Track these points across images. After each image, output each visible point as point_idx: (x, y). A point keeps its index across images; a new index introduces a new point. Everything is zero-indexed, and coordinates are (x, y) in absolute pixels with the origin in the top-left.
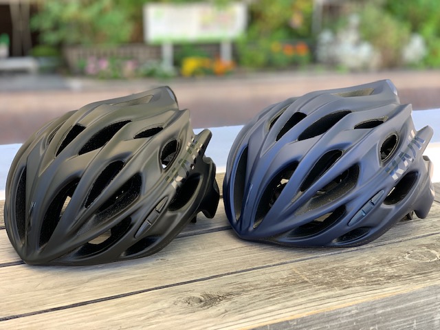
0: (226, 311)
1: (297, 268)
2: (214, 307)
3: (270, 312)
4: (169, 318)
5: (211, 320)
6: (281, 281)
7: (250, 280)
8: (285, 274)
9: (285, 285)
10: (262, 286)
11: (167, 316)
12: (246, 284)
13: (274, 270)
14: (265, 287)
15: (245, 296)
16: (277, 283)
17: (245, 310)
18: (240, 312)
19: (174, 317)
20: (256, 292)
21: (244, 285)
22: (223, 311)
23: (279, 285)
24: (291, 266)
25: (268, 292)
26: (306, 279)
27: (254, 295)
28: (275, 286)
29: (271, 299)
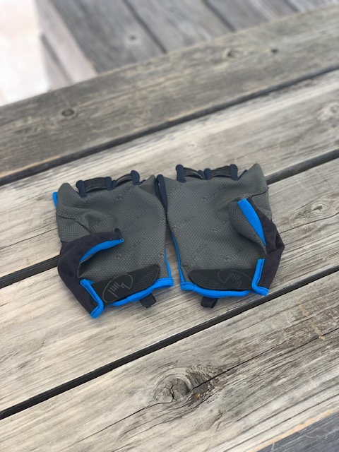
0: (221, 414)
2: (205, 404)
3: (276, 414)
4: (150, 433)
5: (202, 435)
6: (286, 337)
7: (246, 334)
8: (289, 319)
9: (291, 347)
11: (148, 426)
12: (242, 345)
14: (265, 353)
15: (241, 377)
17: (244, 410)
18: (238, 415)
19: (156, 429)
20: (255, 367)
22: (216, 412)
23: (285, 346)
25: (269, 366)
26: (318, 332)
27: (253, 372)
28: (278, 349)
29: (275, 384)
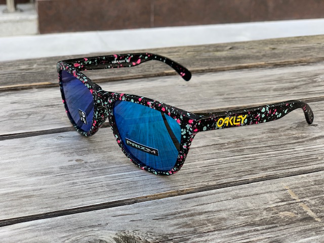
1: (295, 188)
10: (229, 223)
13: (255, 191)
16: (257, 219)
21: (197, 218)
24: (284, 183)
